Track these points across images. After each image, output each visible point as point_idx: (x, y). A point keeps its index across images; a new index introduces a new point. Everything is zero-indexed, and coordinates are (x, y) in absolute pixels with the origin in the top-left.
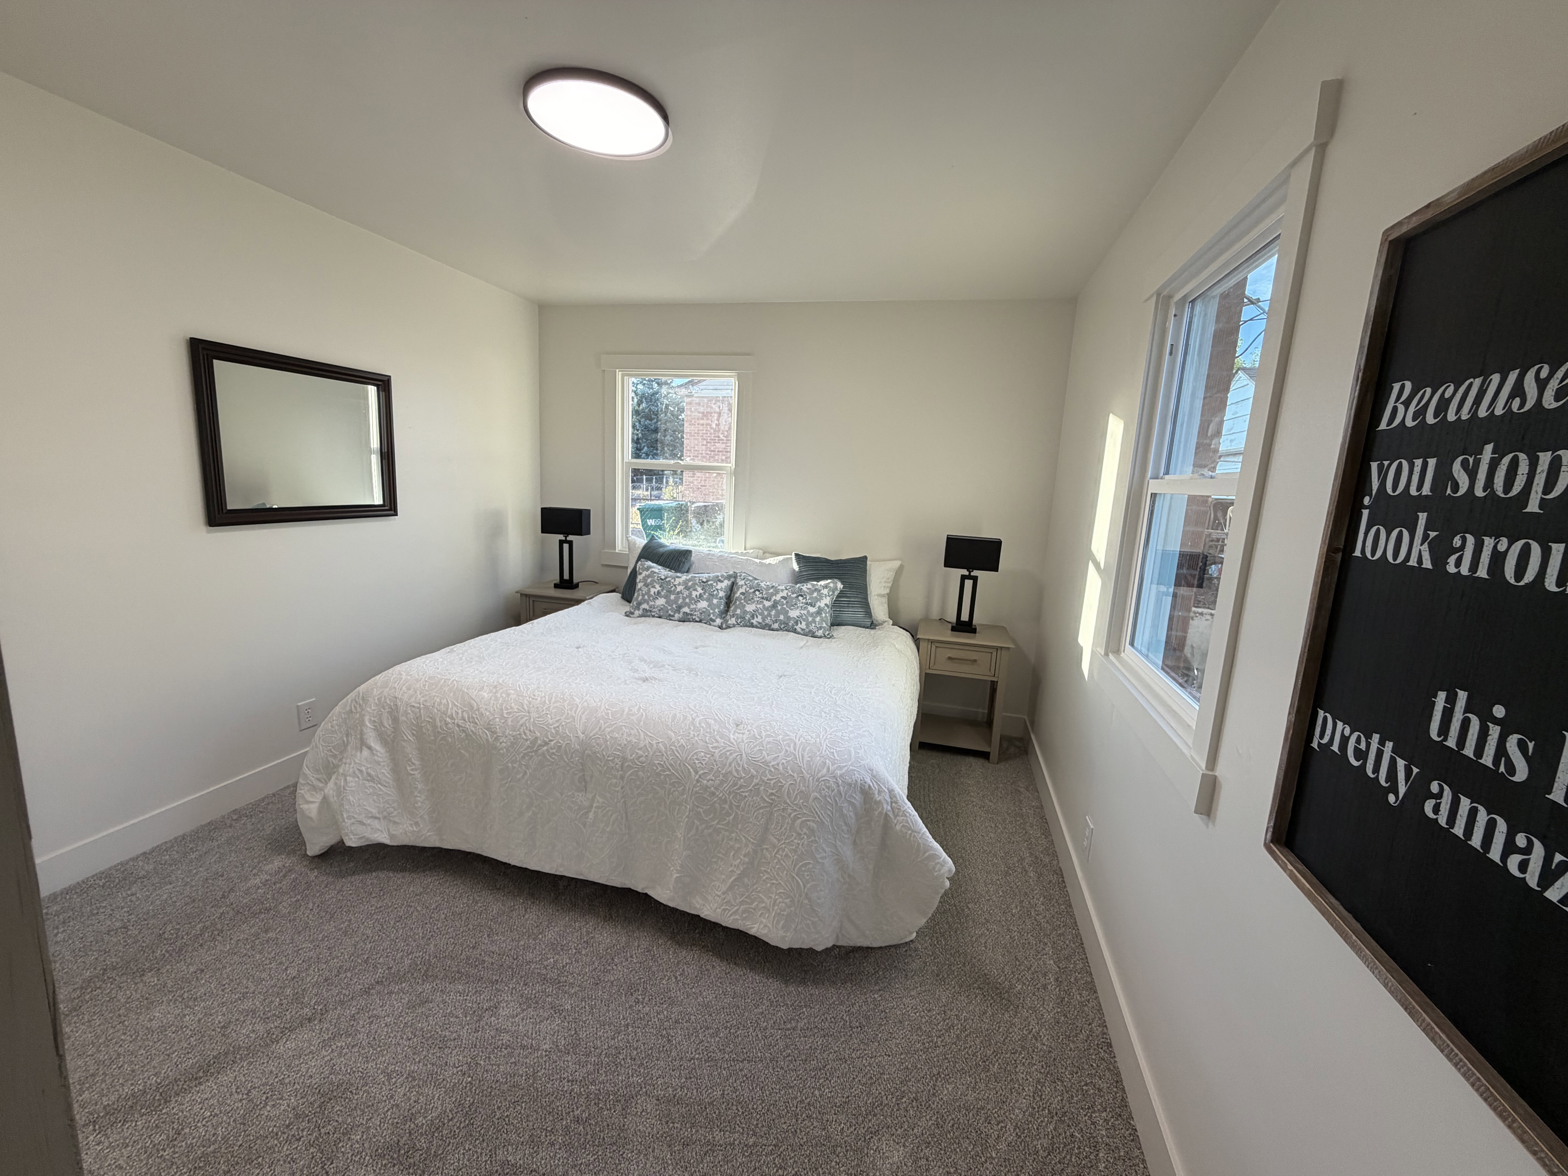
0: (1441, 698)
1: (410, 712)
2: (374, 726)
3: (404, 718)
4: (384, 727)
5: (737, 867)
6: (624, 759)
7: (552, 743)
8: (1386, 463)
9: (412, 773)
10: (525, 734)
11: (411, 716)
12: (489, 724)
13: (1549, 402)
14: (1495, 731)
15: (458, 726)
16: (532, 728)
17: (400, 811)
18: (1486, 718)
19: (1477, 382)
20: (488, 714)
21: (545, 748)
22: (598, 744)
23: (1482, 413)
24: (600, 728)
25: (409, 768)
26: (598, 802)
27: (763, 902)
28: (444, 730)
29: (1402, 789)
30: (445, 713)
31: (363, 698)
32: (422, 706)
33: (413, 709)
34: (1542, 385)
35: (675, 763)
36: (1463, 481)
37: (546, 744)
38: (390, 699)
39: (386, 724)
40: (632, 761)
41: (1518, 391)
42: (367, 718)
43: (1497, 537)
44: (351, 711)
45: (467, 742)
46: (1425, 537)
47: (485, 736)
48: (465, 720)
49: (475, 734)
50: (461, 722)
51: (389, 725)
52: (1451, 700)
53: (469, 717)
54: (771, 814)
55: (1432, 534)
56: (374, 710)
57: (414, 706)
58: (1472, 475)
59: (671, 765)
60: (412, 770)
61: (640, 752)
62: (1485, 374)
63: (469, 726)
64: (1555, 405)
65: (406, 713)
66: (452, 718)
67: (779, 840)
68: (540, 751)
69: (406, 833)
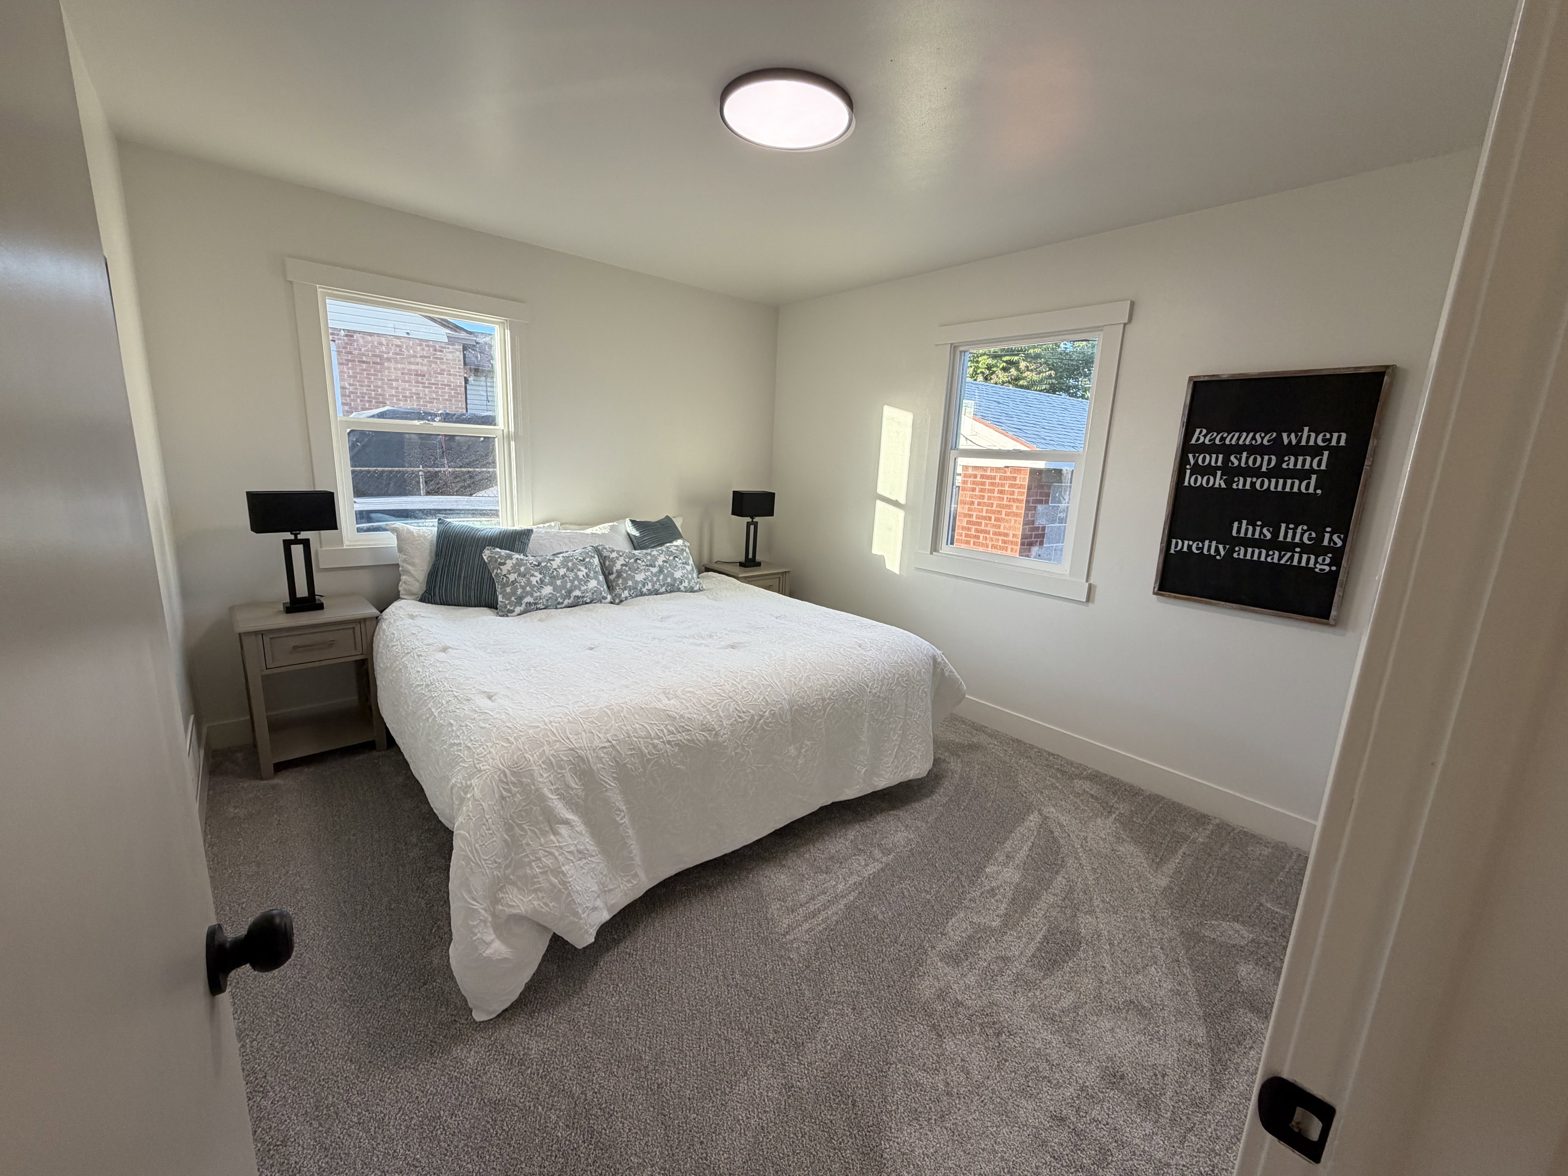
0: (1236, 524)
1: (602, 755)
2: (558, 794)
3: (600, 766)
4: (572, 789)
5: (897, 740)
6: (824, 699)
7: (767, 713)
8: (1197, 455)
9: (622, 821)
10: (740, 717)
11: (606, 758)
12: (702, 724)
13: (1265, 442)
14: (1258, 529)
15: (669, 742)
16: (744, 710)
17: (611, 875)
18: (1254, 526)
19: (1237, 435)
20: (695, 716)
21: (762, 721)
22: (801, 697)
23: (1241, 442)
24: (795, 684)
25: (618, 819)
26: (807, 745)
27: (913, 753)
28: (654, 754)
29: (1222, 553)
30: (649, 736)
31: (514, 773)
32: (614, 742)
33: (605, 751)
34: (1262, 438)
35: (854, 685)
36: (1236, 463)
37: (762, 716)
38: (563, 755)
39: (573, 785)
40: (830, 699)
41: (1254, 438)
42: (546, 791)
43: (1252, 477)
44: (503, 798)
45: (682, 754)
46: (1221, 478)
47: (703, 738)
48: (673, 733)
49: (692, 741)
50: (669, 738)
51: (577, 784)
52: (1240, 523)
53: (676, 729)
54: (907, 693)
55: (1224, 477)
56: (548, 777)
57: (605, 747)
58: (1240, 460)
59: (853, 689)
60: (622, 819)
61: (832, 689)
62: (1241, 432)
63: (682, 737)
64: (1267, 444)
65: (600, 759)
66: (659, 738)
67: (913, 709)
68: (759, 726)
69: (626, 894)
